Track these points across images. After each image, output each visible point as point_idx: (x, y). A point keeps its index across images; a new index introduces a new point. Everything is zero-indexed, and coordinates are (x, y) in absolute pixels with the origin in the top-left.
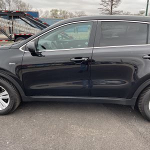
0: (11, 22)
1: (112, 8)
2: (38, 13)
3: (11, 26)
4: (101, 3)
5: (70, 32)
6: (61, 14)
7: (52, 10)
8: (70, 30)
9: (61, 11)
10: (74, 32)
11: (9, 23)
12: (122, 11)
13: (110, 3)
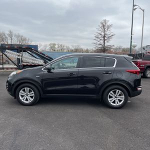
0: (21, 55)
1: (104, 43)
2: (37, 46)
3: (20, 58)
4: (95, 38)
5: (66, 63)
6: (58, 47)
7: (51, 44)
8: (67, 61)
9: (58, 45)
10: (71, 63)
11: (19, 56)
12: (114, 46)
13: (102, 39)
